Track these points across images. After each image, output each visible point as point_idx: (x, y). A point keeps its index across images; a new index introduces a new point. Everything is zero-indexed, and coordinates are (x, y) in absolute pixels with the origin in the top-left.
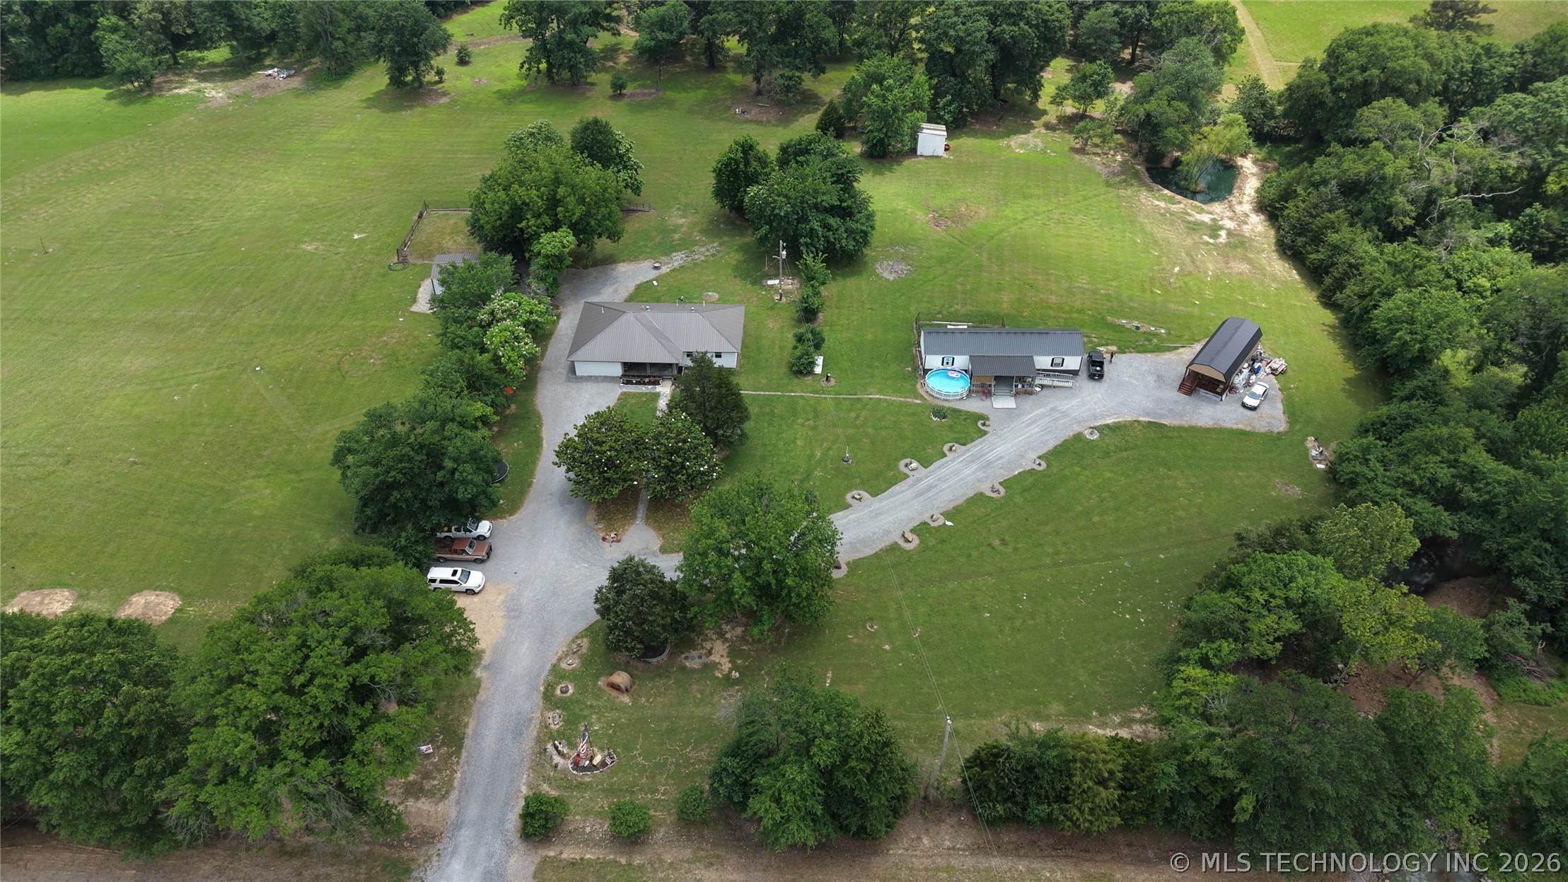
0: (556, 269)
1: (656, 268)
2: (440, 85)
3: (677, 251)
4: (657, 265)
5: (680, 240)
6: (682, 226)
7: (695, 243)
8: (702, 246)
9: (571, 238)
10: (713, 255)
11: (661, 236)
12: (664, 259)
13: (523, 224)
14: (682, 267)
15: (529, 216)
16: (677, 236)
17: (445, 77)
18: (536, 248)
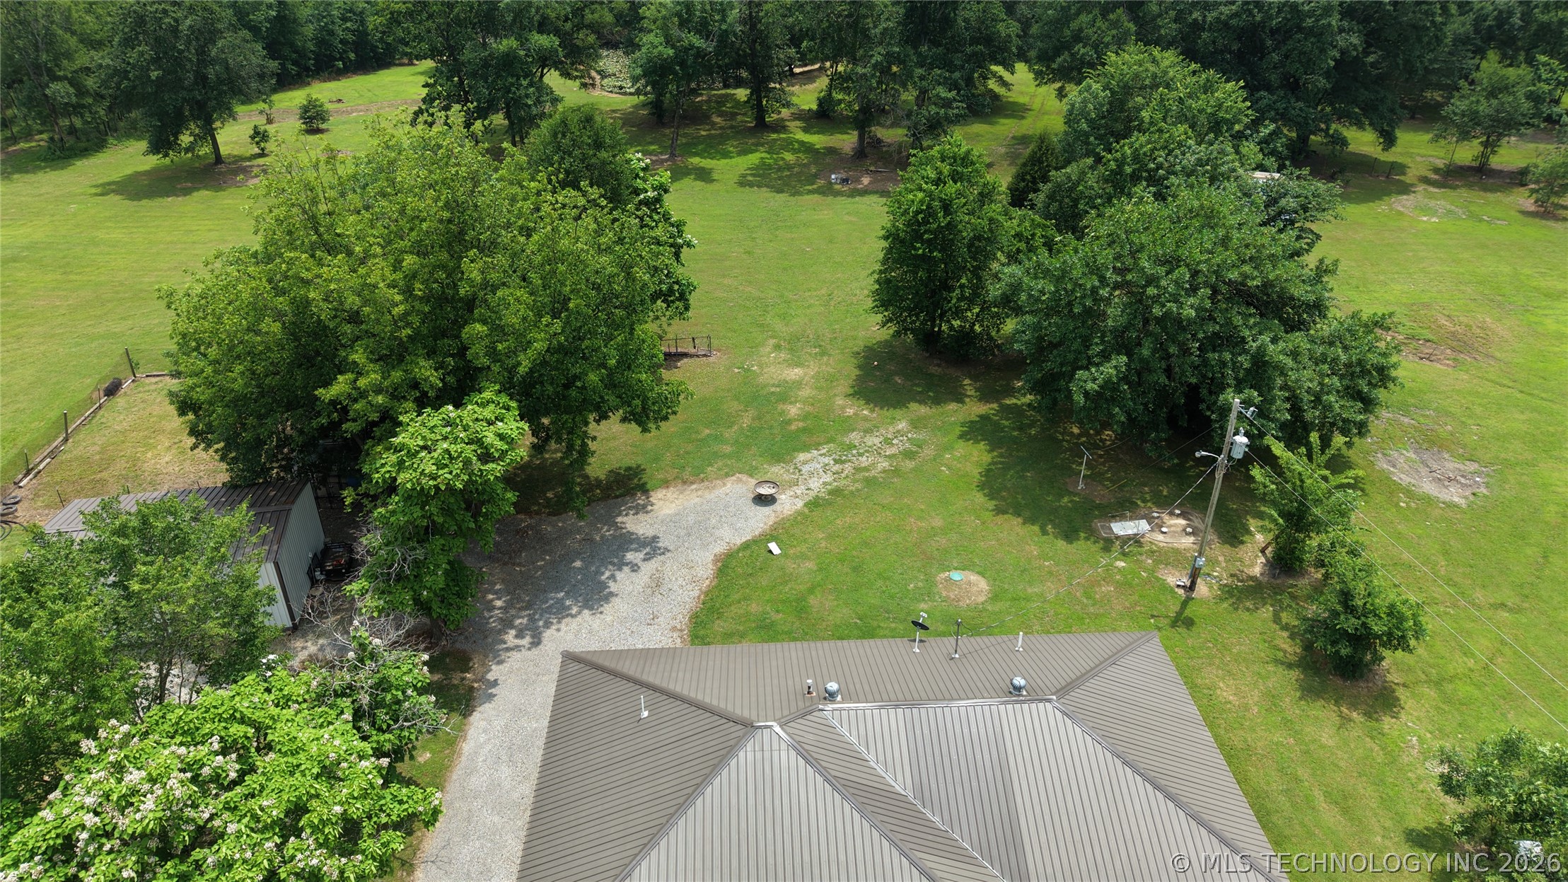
0: (460, 533)
1: (762, 500)
2: (261, 161)
3: (806, 448)
4: (765, 490)
5: (805, 417)
6: (799, 384)
7: (848, 425)
8: (868, 431)
9: (513, 426)
10: (909, 455)
11: (752, 413)
12: (776, 471)
13: (339, 387)
14: (836, 492)
15: (358, 356)
16: (793, 410)
17: (270, 146)
18: (382, 465)
